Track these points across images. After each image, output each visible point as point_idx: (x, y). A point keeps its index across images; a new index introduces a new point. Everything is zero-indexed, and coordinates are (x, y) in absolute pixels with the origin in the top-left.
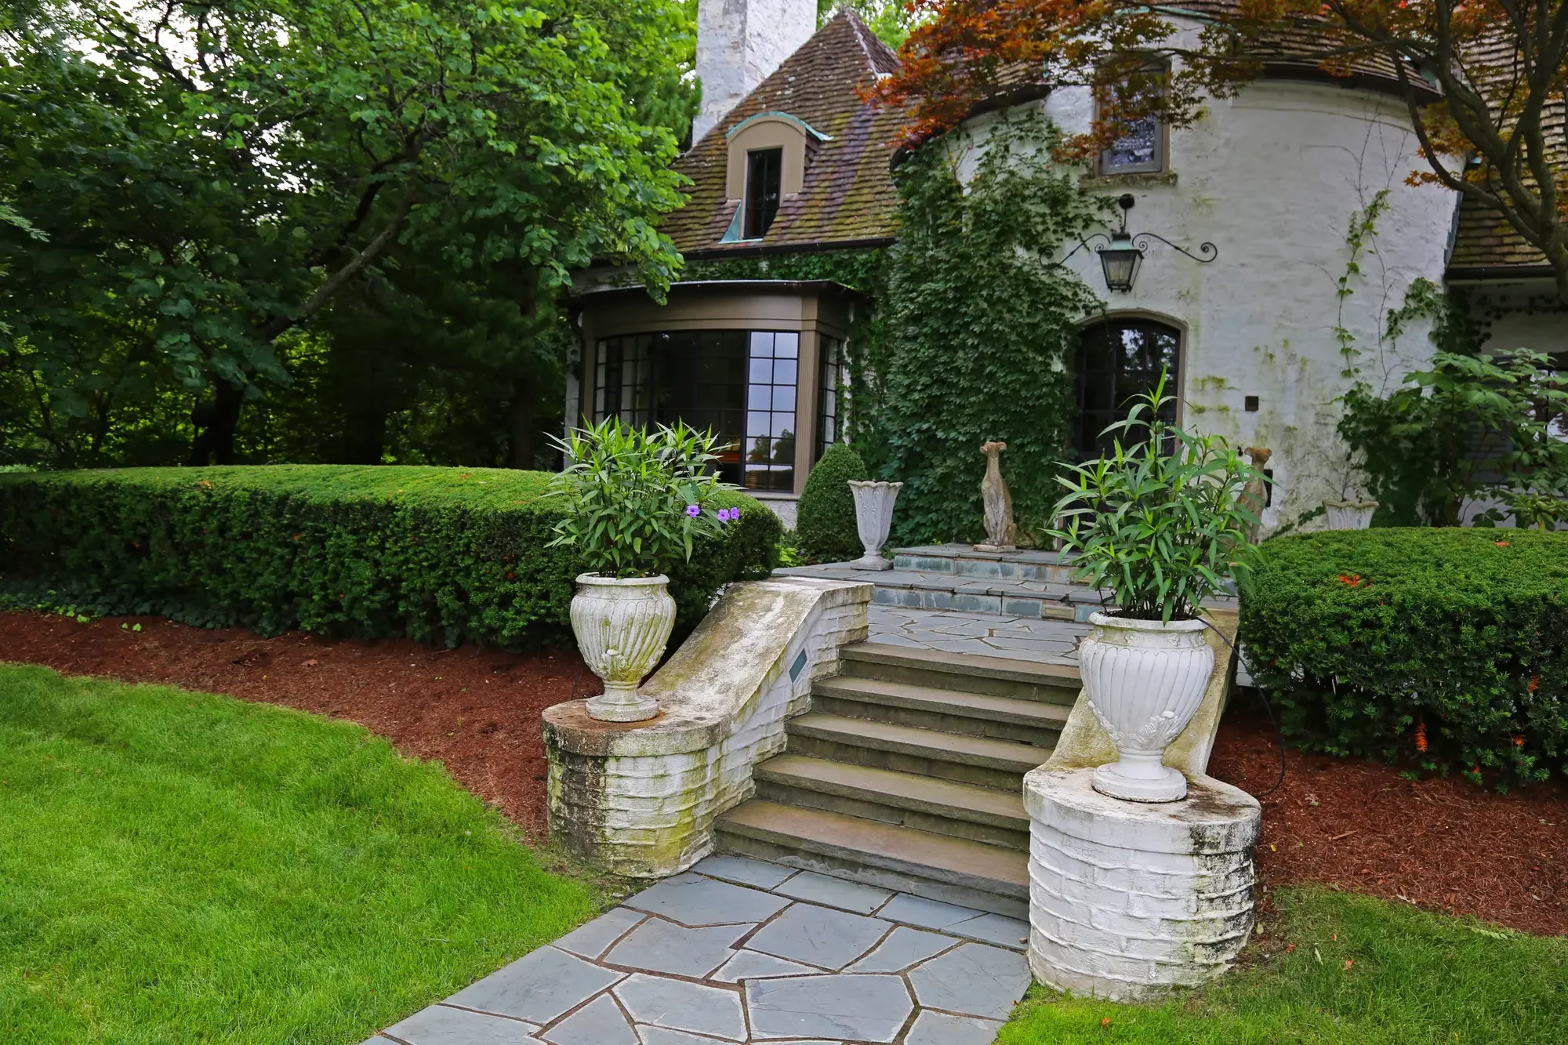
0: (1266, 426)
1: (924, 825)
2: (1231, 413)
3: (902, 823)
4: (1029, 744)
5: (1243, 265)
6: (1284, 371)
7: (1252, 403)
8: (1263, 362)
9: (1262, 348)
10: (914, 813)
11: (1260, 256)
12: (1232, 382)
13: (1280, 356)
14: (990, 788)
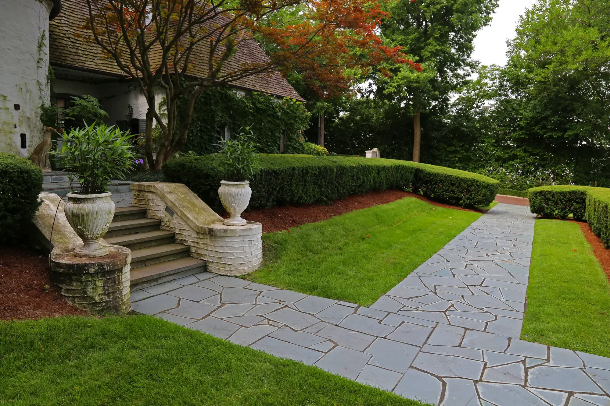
0: (22, 117)
1: (151, 263)
2: (10, 110)
3: (145, 265)
4: (138, 233)
5: (8, 49)
6: (26, 95)
7: (17, 107)
8: (19, 91)
9: (18, 85)
10: (148, 260)
11: (14, 47)
12: (9, 98)
13: (24, 89)
14: (148, 247)
